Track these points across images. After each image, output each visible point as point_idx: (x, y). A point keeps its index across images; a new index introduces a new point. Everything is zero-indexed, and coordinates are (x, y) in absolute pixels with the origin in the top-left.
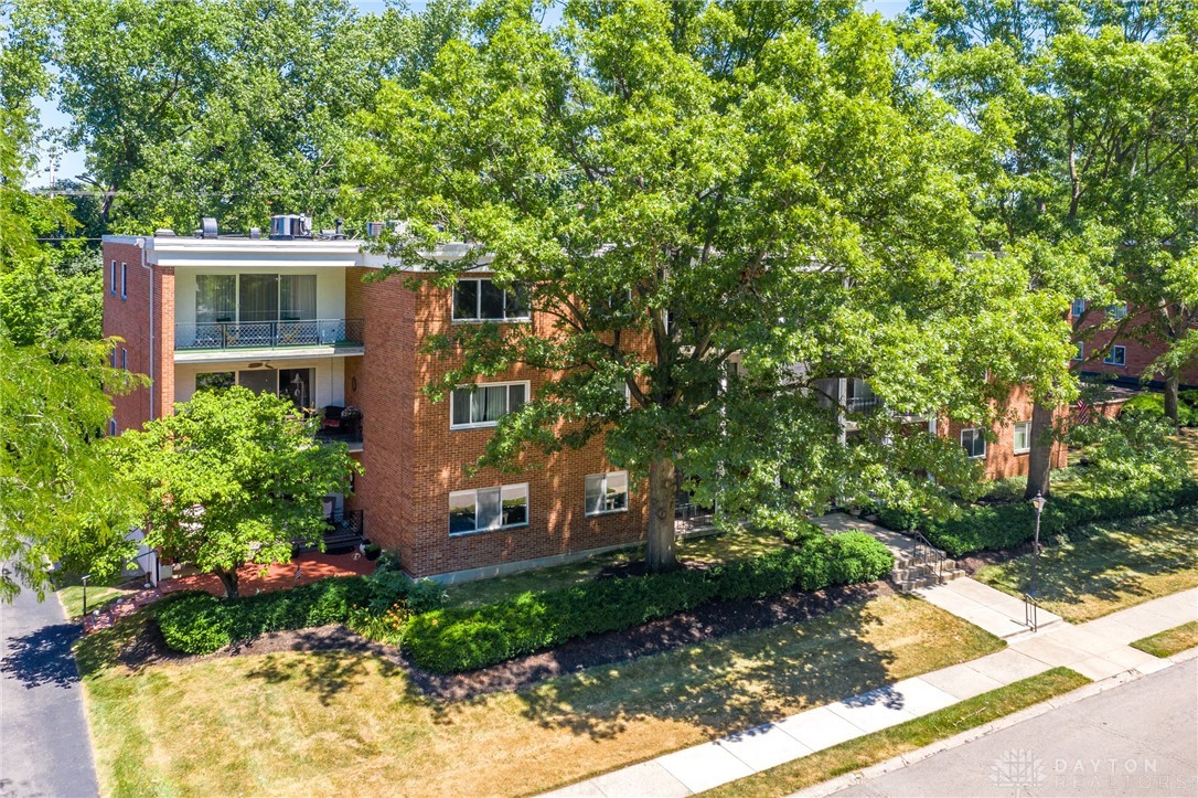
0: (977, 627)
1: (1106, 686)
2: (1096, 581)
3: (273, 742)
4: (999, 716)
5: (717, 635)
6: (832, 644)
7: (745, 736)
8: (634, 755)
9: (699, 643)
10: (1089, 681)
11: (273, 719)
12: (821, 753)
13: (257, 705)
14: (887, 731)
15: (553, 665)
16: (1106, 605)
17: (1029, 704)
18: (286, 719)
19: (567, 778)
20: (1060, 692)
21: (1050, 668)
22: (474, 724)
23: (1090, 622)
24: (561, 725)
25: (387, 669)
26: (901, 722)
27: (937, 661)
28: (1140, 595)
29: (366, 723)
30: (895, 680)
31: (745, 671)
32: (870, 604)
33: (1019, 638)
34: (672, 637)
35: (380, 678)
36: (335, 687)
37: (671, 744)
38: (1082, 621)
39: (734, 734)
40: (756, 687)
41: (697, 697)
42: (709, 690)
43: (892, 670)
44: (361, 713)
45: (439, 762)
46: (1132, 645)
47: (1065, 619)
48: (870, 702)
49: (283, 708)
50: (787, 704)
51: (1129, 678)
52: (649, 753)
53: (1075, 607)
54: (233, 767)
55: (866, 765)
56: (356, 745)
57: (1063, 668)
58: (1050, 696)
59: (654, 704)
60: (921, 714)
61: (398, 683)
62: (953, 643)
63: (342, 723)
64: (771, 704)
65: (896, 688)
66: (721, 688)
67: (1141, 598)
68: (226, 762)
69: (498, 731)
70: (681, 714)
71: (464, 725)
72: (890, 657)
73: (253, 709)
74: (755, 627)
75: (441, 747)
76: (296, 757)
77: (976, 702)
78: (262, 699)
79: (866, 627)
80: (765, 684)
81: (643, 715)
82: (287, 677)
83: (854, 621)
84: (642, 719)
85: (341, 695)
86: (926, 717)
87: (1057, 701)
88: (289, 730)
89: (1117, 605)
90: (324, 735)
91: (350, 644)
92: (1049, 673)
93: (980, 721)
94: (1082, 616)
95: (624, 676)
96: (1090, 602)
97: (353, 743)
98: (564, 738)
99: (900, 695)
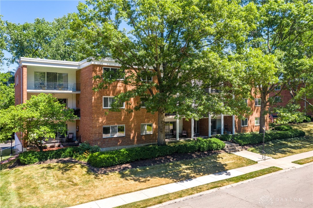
0: (249, 159)
1: (287, 170)
2: (280, 150)
3: (47, 182)
4: (257, 176)
5: (177, 160)
6: (209, 162)
7: (185, 182)
8: (153, 185)
9: (172, 162)
10: (282, 169)
11: (48, 177)
12: (207, 184)
14: (226, 179)
15: (130, 166)
16: (284, 155)
17: (266, 174)
18: (52, 177)
19: (133, 190)
20: (274, 171)
22: (107, 179)
23: (280, 159)
24: (131, 179)
25: (82, 167)
26: (230, 178)
27: (239, 166)
28: (292, 153)
29: (75, 178)
30: (228, 170)
31: (185, 168)
32: (219, 155)
34: (164, 161)
35: (80, 168)
37: (164, 183)
38: (278, 158)
39: (182, 181)
40: (188, 171)
41: (171, 173)
42: (175, 172)
43: (227, 168)
44: (74, 176)
45: (96, 187)
46: (292, 162)
47: (273, 158)
49: (51, 175)
50: (197, 175)
51: (293, 169)
52: (157, 185)
53: (275, 155)
54: (34, 188)
55: (221, 186)
56: (72, 183)
57: (274, 167)
58: (272, 172)
59: (160, 175)
60: (235, 176)
61: (85, 170)
62: (243, 162)
63: (68, 178)
64: (192, 175)
66: (178, 171)
67: (293, 154)
68: (32, 187)
69: (113, 180)
70: (166, 177)
71: (104, 179)
72: (226, 165)
73: (42, 175)
74: (188, 159)
75: (97, 184)
76: (53, 186)
77: (251, 173)
78: (45, 173)
79: (218, 159)
80: (191, 171)
81: (155, 177)
82: (53, 168)
83: (215, 158)
84: (155, 178)
85: (68, 172)
86: (237, 176)
87: (273, 173)
88: (52, 180)
89: (286, 155)
90: (62, 181)
91: (73, 162)
92: (270, 168)
93: (252, 177)
94: (277, 157)
95: (150, 169)
96: (279, 155)
98: (132, 182)
99: (229, 173)
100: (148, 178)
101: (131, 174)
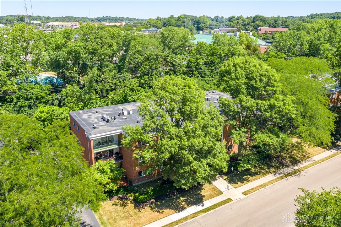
0: (219, 190)
1: (235, 201)
2: (242, 179)
3: (119, 215)
4: (217, 208)
6: (196, 194)
7: (181, 212)
8: (166, 216)
10: (232, 201)
11: (118, 212)
12: (191, 215)
13: (116, 210)
16: (241, 184)
17: (222, 205)
18: (120, 212)
19: (157, 219)
21: (228, 198)
22: (144, 211)
26: (203, 209)
27: (211, 197)
30: (204, 201)
31: (182, 200)
32: (204, 186)
33: (226, 192)
34: (172, 195)
37: (171, 214)
38: (237, 188)
40: (183, 203)
41: (175, 205)
43: (204, 199)
44: (129, 210)
45: (141, 217)
46: (242, 193)
47: (234, 187)
48: (199, 205)
49: (119, 210)
50: (187, 206)
51: (239, 199)
52: (168, 215)
53: (236, 185)
54: (114, 219)
56: (130, 215)
57: (230, 198)
58: (226, 204)
59: (169, 207)
61: (133, 205)
62: (215, 193)
64: (185, 206)
65: (204, 202)
66: (178, 204)
68: (113, 218)
69: (148, 212)
72: (204, 196)
75: (141, 215)
76: (122, 217)
77: (214, 205)
79: (202, 191)
80: (185, 203)
81: (167, 209)
82: (118, 205)
83: (200, 190)
85: (126, 207)
86: (207, 208)
90: (125, 214)
91: (125, 198)
93: (214, 208)
95: (164, 202)
96: (239, 184)
97: (129, 215)
98: (156, 213)
99: (204, 204)
100: (164, 210)
101: (156, 207)
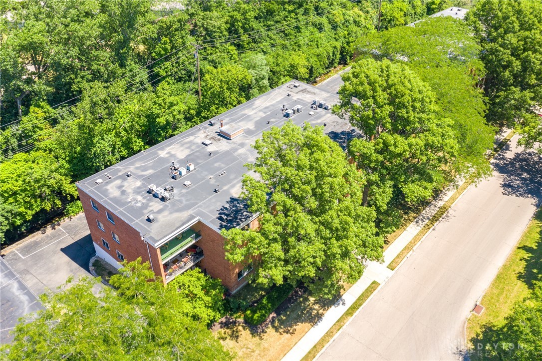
4: (364, 302)
7: (318, 323)
10: (379, 284)
12: (335, 324)
14: (345, 313)
15: (275, 315)
17: (369, 296)
20: (374, 290)
21: (372, 281)
24: (284, 332)
25: (244, 328)
26: (346, 310)
29: (249, 344)
30: (342, 295)
31: (313, 302)
34: (296, 297)
36: (237, 337)
37: (306, 330)
39: (316, 323)
40: (316, 307)
41: (306, 314)
42: (308, 311)
43: (341, 291)
44: (246, 342)
45: (268, 349)
48: (338, 305)
49: (231, 346)
50: (324, 310)
51: (387, 280)
52: (303, 334)
55: (343, 325)
57: (374, 281)
58: (373, 292)
59: (298, 319)
60: (350, 306)
61: (248, 331)
63: (244, 345)
64: (321, 311)
65: (343, 298)
66: (310, 309)
71: (267, 338)
76: (241, 357)
77: (359, 299)
80: (318, 305)
81: (298, 323)
82: (226, 338)
84: (298, 325)
85: (240, 339)
87: (375, 293)
89: (383, 251)
92: (372, 284)
93: (361, 305)
95: (290, 313)
98: (286, 335)
100: (294, 327)
101: (280, 325)
